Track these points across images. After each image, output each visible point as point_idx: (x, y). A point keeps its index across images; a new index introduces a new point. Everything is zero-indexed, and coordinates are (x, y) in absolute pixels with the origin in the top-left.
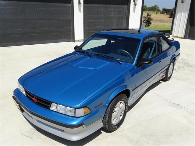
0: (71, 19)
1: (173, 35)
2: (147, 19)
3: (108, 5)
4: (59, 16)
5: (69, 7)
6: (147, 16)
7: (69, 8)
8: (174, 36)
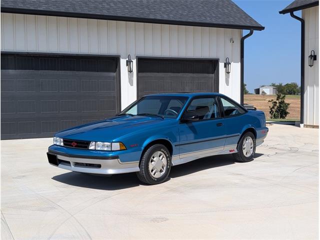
0: (116, 97)
1: (305, 123)
2: (278, 105)
3: (180, 75)
4: (97, 91)
5: (114, 77)
6: (277, 100)
7: (114, 79)
8: (308, 124)
